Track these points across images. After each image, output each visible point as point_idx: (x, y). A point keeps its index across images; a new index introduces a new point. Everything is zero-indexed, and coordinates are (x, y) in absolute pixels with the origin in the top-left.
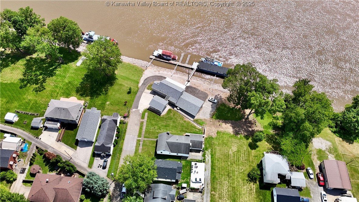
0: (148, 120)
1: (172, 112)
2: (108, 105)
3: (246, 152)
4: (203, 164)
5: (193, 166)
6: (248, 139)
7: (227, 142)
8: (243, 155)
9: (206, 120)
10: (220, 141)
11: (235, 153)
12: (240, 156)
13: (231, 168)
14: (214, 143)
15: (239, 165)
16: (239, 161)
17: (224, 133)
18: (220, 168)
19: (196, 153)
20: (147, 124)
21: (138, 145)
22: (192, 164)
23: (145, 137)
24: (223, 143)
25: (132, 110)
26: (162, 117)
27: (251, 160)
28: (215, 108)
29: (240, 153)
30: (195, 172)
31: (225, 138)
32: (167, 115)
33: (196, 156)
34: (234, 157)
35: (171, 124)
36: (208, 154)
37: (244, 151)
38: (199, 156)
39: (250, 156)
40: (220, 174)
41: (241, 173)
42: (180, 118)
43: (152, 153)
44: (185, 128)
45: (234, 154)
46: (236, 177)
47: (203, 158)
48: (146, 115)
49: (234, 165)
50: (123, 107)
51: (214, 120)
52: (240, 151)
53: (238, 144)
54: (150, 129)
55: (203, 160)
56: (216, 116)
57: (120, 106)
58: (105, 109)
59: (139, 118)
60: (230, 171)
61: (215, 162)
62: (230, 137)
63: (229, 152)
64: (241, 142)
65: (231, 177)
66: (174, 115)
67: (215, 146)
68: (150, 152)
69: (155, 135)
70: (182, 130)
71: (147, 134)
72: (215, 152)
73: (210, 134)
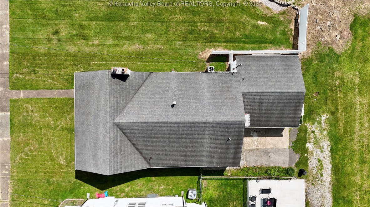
5: (254, 199)
19: (263, 139)
22: (250, 194)
23: (15, 85)
36: (319, 137)
38: (278, 147)
44: (203, 17)
67: (345, 95)
68: (52, 159)
69: (63, 71)
70: (191, 32)
71: (25, 70)
72: (347, 123)
73: (326, 38)
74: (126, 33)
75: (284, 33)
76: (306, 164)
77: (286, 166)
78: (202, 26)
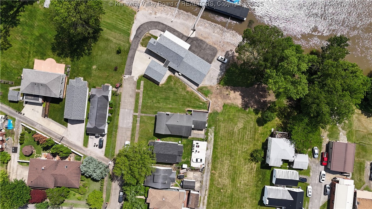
0: (145, 91)
1: (172, 80)
2: (95, 71)
3: (252, 129)
4: (205, 143)
5: (194, 145)
6: (257, 113)
7: (233, 118)
8: (249, 133)
9: (212, 87)
10: (226, 116)
11: (241, 130)
12: (246, 134)
13: (235, 147)
14: (219, 119)
15: (243, 144)
16: (243, 140)
17: (231, 107)
18: (222, 147)
19: (198, 131)
20: (143, 96)
21: (135, 121)
22: (194, 144)
23: (142, 112)
24: (229, 119)
25: (125, 76)
26: (161, 87)
27: (256, 138)
28: (224, 70)
29: (246, 130)
30: (196, 151)
31: (232, 112)
32: (166, 85)
33: (198, 134)
34: (239, 135)
35: (172, 97)
36: (211, 132)
37: (251, 128)
38: (202, 133)
39: (256, 134)
40: (222, 153)
41: (244, 152)
42: (182, 89)
43: (151, 131)
44: (187, 101)
45: (240, 132)
46: (238, 156)
47: (206, 136)
48: (141, 84)
49: (238, 144)
50: (114, 73)
51: (222, 86)
52: (247, 128)
53: (245, 119)
54: (148, 103)
55: (206, 138)
56: (224, 82)
57: (110, 71)
58: (92, 75)
59: (133, 87)
60: (233, 150)
61: (218, 140)
62: (237, 111)
63: (234, 130)
64: (249, 117)
65: (233, 156)
66: (175, 84)
67: (219, 123)
68: (148, 130)
69: (153, 110)
70: (184, 104)
71: (145, 109)
72: (218, 130)
73: (216, 109)
74: (169, 103)
75: (206, 106)
76: (208, 138)
77: (203, 138)
78: (186, 103)
